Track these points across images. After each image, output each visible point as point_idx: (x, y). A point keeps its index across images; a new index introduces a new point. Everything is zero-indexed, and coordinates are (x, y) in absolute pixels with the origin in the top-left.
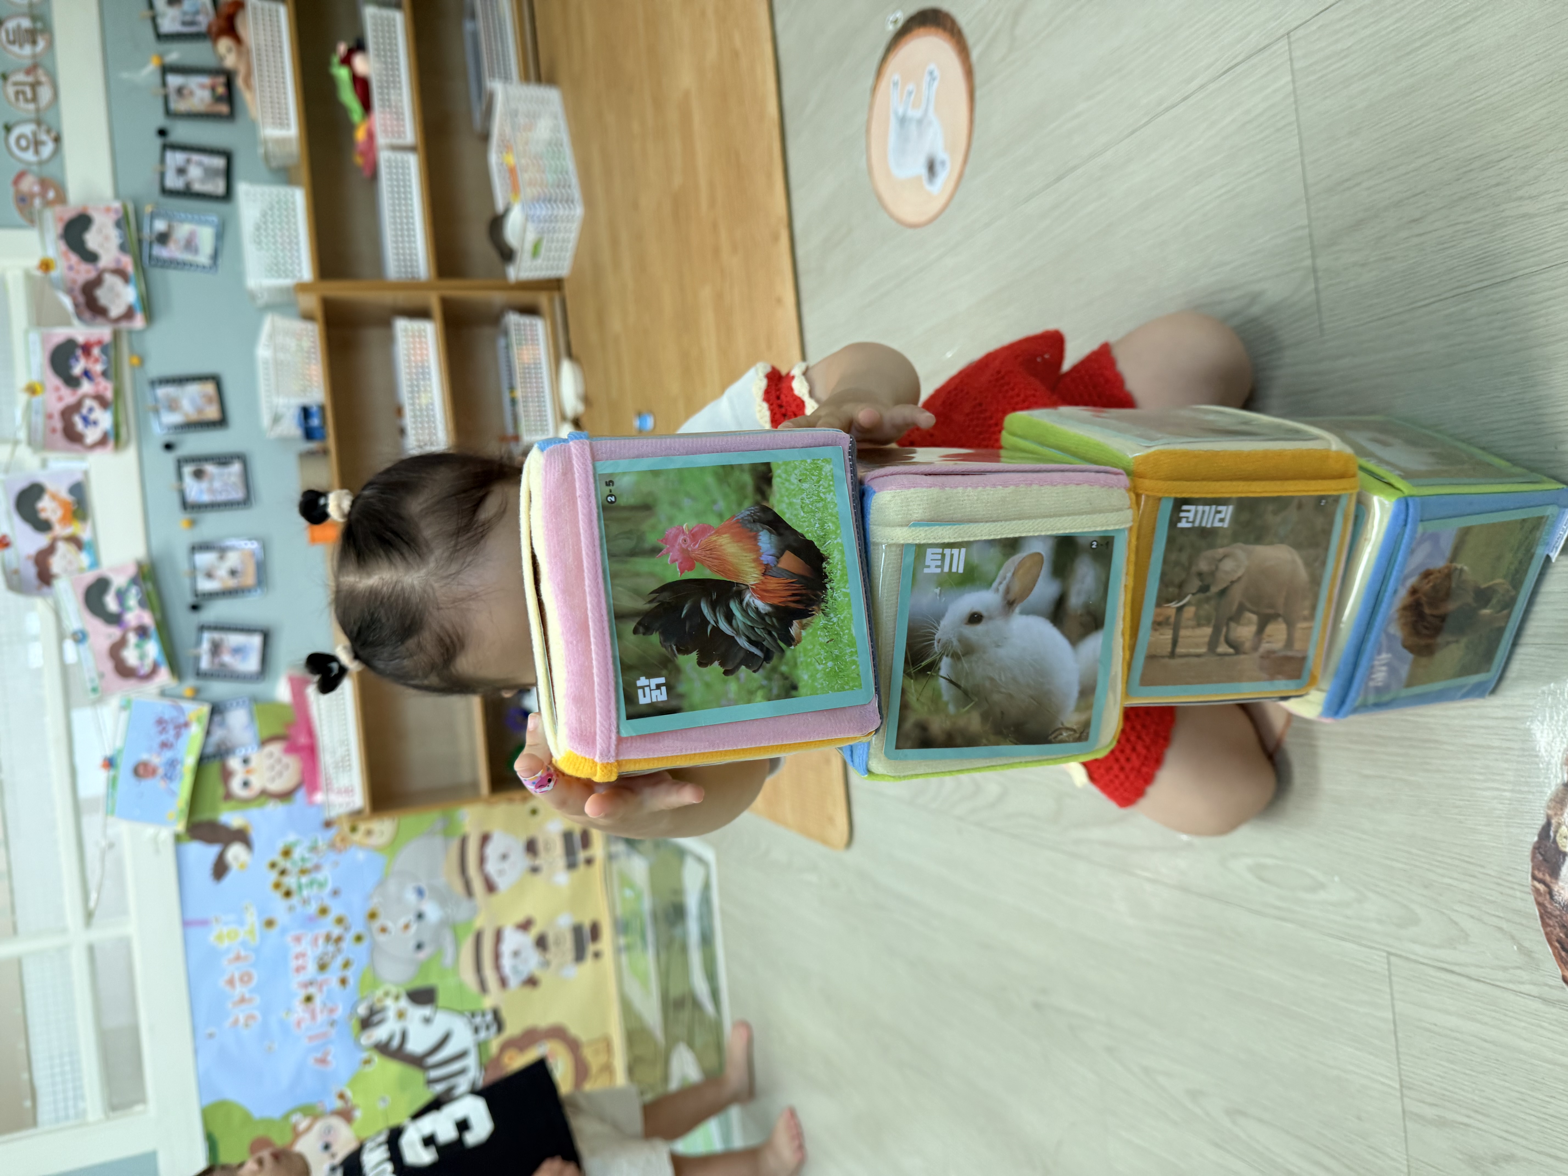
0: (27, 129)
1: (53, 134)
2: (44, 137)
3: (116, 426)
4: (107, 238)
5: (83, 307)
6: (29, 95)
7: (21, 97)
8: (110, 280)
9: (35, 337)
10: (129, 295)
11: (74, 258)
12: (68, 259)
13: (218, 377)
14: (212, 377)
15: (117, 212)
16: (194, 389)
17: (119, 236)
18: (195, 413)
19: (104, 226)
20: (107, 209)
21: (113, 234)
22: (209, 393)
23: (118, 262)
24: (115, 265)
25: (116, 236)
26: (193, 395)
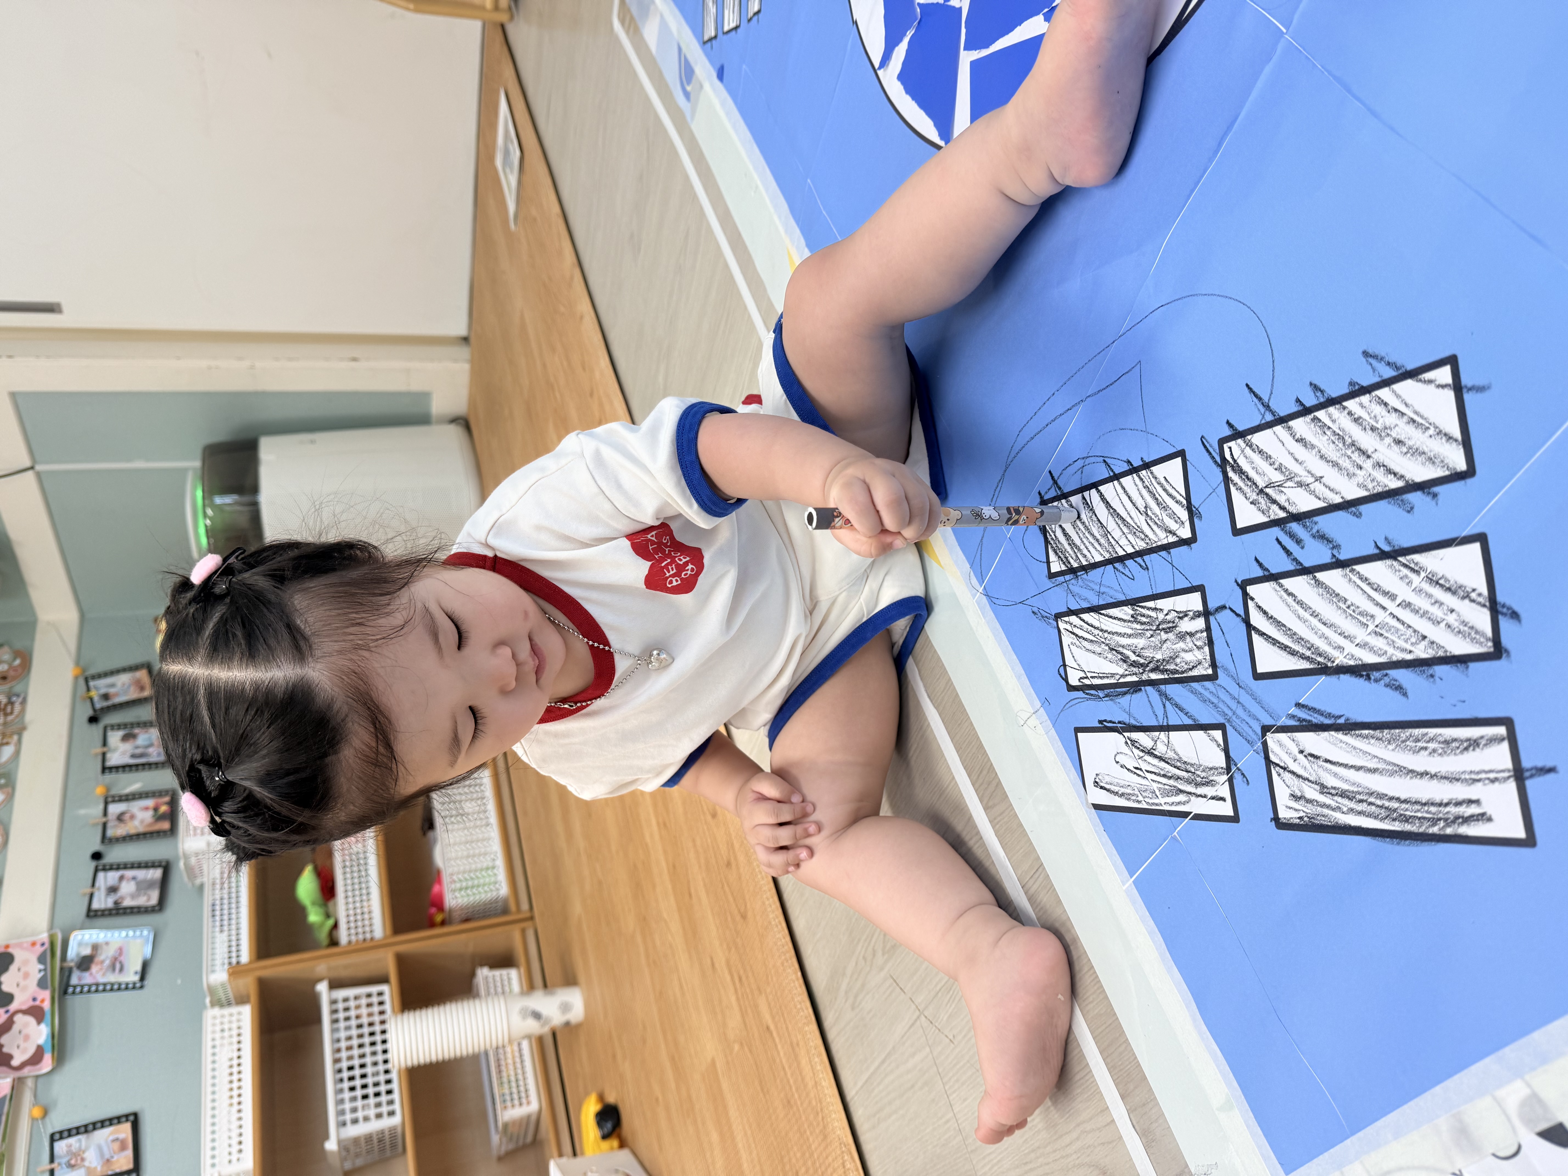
4: (26, 976)
8: (23, 1022)
10: (40, 1034)
13: (136, 1115)
14: (127, 1116)
15: (43, 944)
16: (103, 1135)
17: (40, 971)
18: (102, 1166)
19: (26, 962)
20: (34, 944)
21: (35, 970)
22: (122, 1136)
23: (34, 999)
24: (31, 1003)
25: (37, 971)
26: (103, 1143)
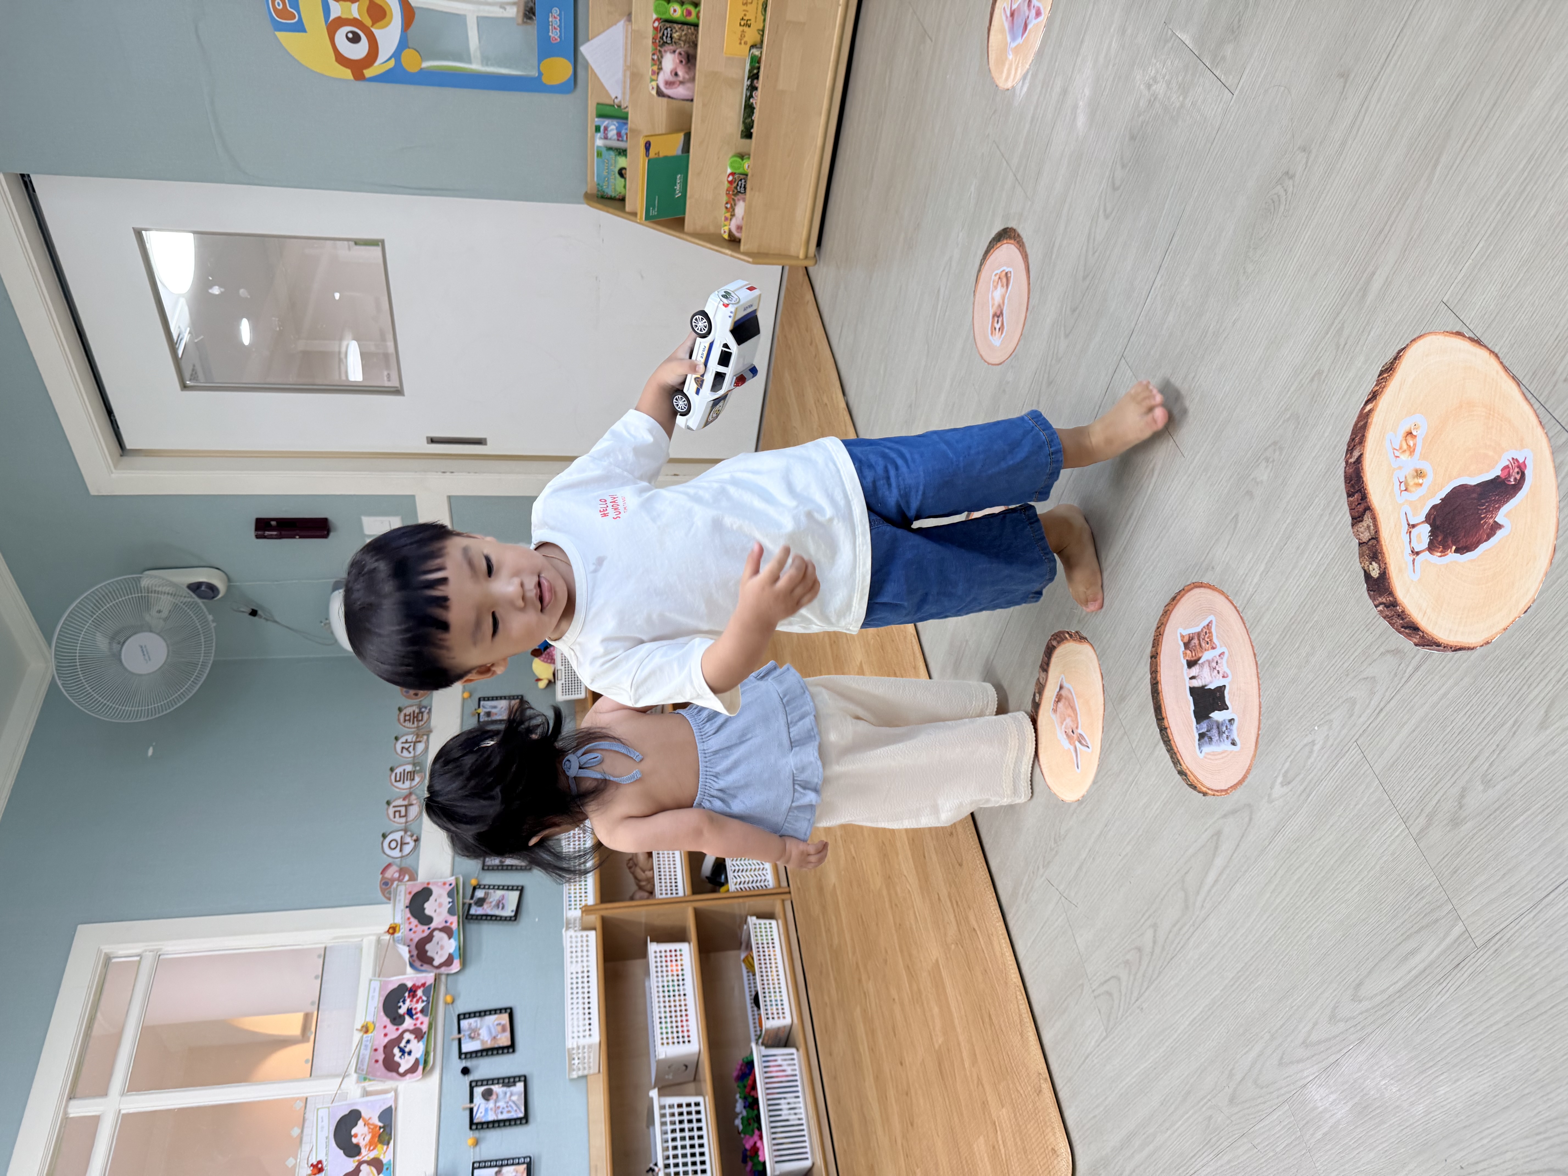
0: (397, 836)
1: (415, 837)
2: (408, 839)
3: (427, 1053)
4: (440, 905)
5: (415, 958)
6: (403, 813)
7: (397, 814)
8: (438, 936)
9: (376, 985)
10: (450, 946)
11: (414, 922)
12: (410, 923)
13: (511, 1009)
14: (506, 1009)
15: (450, 885)
16: (491, 1019)
17: (449, 903)
18: (491, 1040)
19: (440, 896)
20: (445, 884)
21: (446, 901)
22: (503, 1022)
23: (446, 922)
24: (444, 924)
25: (447, 903)
26: (491, 1026)
